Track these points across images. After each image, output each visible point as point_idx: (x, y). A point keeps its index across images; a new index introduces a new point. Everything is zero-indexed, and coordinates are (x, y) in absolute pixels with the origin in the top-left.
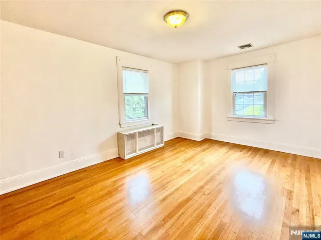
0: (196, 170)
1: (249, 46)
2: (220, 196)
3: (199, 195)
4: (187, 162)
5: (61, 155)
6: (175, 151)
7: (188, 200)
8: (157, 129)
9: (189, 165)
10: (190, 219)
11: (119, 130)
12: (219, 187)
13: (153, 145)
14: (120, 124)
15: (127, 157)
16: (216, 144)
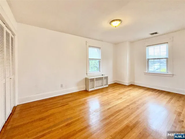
0: (125, 98)
1: (156, 33)
2: (138, 110)
3: (127, 109)
4: (121, 94)
5: (62, 86)
6: (114, 89)
7: (121, 110)
8: (105, 77)
9: (122, 96)
10: (122, 118)
11: (86, 77)
12: (138, 107)
13: (102, 86)
14: (87, 74)
15: (90, 90)
16: (137, 87)
